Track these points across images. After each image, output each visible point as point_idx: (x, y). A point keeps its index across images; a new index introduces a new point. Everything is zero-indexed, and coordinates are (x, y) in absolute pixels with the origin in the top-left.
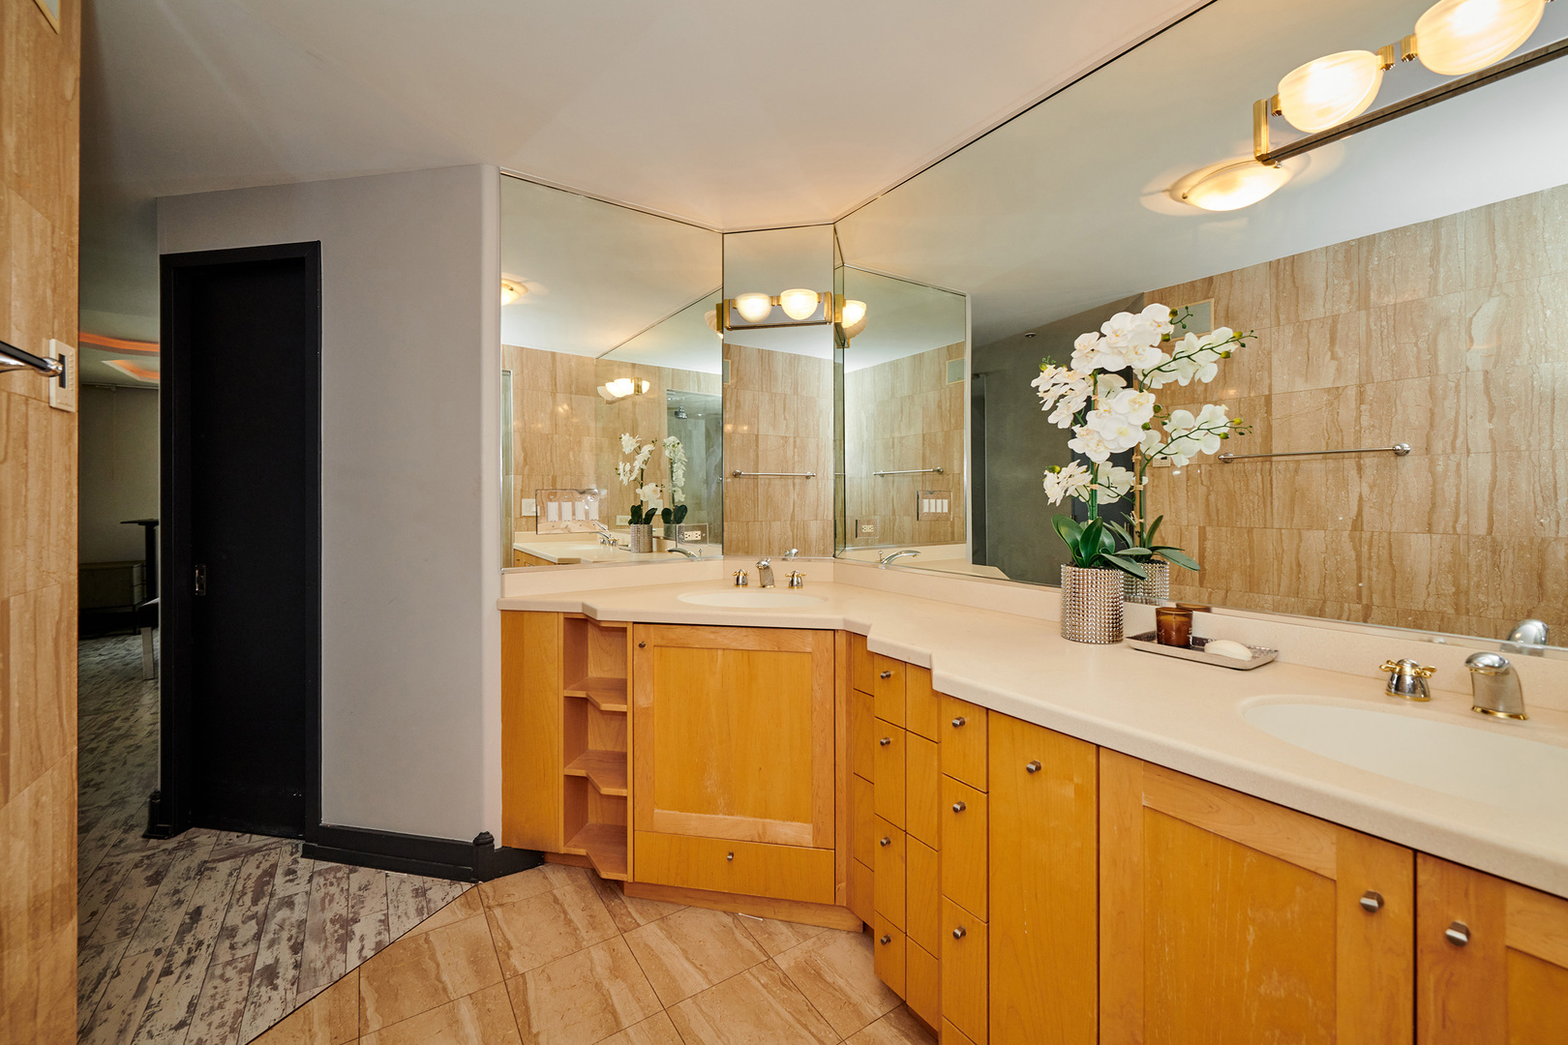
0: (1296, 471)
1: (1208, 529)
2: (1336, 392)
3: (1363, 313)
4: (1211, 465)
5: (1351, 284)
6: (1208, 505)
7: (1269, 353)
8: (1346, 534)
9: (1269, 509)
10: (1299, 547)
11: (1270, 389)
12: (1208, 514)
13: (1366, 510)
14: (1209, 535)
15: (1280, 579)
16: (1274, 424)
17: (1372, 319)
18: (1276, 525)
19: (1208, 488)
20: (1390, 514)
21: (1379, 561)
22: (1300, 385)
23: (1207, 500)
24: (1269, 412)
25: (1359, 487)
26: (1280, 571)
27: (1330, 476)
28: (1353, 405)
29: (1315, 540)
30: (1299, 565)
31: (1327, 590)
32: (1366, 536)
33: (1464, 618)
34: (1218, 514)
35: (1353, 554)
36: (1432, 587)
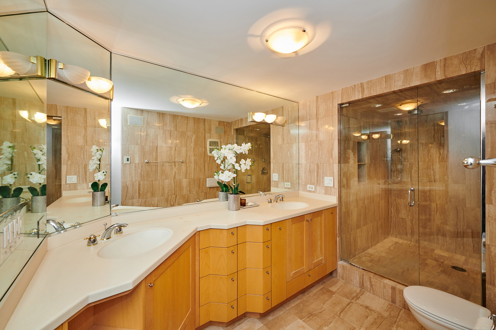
0: (163, 166)
1: (141, 181)
2: (171, 148)
3: (176, 131)
4: (142, 164)
5: (174, 124)
6: (141, 175)
7: (157, 135)
8: (173, 180)
9: (157, 175)
10: (163, 184)
11: (157, 145)
12: (141, 177)
13: (176, 174)
14: (141, 183)
15: (159, 192)
16: (158, 153)
17: (177, 133)
18: (158, 179)
19: (141, 170)
20: (180, 175)
21: (178, 185)
22: (164, 145)
23: (141, 173)
24: (157, 150)
25: (175, 169)
26: (159, 190)
27: (170, 167)
28: (174, 151)
29: (167, 182)
30: (163, 188)
31: (169, 193)
32: (176, 180)
33: (191, 194)
34: (144, 177)
35: (174, 184)
36: (186, 190)
